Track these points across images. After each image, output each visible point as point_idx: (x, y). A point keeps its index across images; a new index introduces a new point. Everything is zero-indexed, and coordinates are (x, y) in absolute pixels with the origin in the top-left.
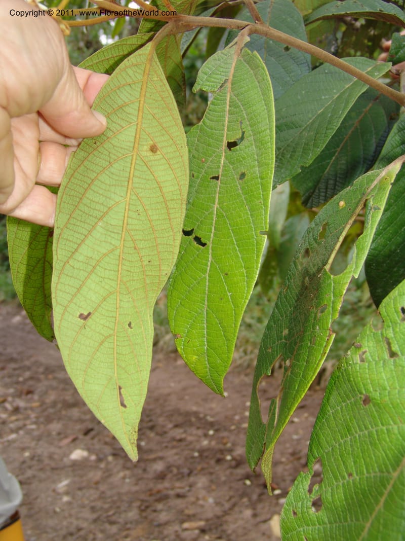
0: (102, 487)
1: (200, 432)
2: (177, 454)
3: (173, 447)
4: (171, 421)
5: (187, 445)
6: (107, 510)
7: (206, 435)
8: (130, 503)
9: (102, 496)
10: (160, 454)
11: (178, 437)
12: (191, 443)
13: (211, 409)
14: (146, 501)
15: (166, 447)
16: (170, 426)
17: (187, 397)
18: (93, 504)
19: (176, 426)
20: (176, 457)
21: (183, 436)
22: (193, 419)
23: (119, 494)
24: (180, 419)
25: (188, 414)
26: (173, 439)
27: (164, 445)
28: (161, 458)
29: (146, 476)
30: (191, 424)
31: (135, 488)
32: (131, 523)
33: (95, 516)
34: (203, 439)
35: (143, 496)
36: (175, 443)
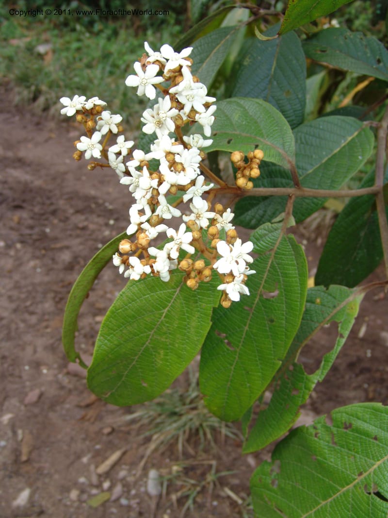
0: (16, 277)
1: (101, 221)
2: (81, 244)
3: (78, 236)
4: (72, 206)
5: (90, 235)
6: (25, 300)
7: (107, 225)
8: (45, 293)
9: (17, 286)
10: (66, 243)
11: (81, 225)
12: (93, 231)
13: (108, 193)
14: (60, 293)
15: (71, 235)
16: (71, 211)
17: (84, 178)
18: (10, 293)
19: (77, 212)
20: (81, 247)
21: (85, 223)
22: (93, 206)
23: (33, 284)
24: (80, 205)
25: (88, 198)
26: (77, 228)
27: (69, 233)
28: (67, 247)
29: (55, 266)
30: (92, 212)
31: (47, 279)
32: (49, 314)
33: (13, 306)
34: (104, 228)
35: (55, 288)
36: (78, 232)
